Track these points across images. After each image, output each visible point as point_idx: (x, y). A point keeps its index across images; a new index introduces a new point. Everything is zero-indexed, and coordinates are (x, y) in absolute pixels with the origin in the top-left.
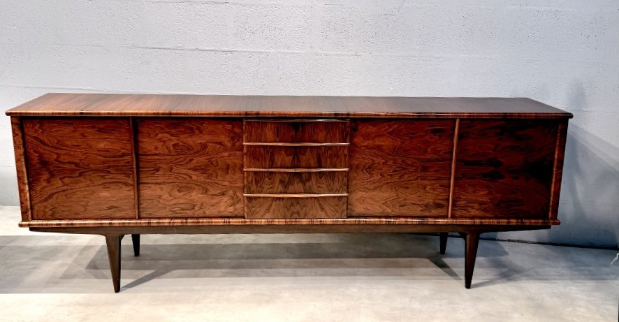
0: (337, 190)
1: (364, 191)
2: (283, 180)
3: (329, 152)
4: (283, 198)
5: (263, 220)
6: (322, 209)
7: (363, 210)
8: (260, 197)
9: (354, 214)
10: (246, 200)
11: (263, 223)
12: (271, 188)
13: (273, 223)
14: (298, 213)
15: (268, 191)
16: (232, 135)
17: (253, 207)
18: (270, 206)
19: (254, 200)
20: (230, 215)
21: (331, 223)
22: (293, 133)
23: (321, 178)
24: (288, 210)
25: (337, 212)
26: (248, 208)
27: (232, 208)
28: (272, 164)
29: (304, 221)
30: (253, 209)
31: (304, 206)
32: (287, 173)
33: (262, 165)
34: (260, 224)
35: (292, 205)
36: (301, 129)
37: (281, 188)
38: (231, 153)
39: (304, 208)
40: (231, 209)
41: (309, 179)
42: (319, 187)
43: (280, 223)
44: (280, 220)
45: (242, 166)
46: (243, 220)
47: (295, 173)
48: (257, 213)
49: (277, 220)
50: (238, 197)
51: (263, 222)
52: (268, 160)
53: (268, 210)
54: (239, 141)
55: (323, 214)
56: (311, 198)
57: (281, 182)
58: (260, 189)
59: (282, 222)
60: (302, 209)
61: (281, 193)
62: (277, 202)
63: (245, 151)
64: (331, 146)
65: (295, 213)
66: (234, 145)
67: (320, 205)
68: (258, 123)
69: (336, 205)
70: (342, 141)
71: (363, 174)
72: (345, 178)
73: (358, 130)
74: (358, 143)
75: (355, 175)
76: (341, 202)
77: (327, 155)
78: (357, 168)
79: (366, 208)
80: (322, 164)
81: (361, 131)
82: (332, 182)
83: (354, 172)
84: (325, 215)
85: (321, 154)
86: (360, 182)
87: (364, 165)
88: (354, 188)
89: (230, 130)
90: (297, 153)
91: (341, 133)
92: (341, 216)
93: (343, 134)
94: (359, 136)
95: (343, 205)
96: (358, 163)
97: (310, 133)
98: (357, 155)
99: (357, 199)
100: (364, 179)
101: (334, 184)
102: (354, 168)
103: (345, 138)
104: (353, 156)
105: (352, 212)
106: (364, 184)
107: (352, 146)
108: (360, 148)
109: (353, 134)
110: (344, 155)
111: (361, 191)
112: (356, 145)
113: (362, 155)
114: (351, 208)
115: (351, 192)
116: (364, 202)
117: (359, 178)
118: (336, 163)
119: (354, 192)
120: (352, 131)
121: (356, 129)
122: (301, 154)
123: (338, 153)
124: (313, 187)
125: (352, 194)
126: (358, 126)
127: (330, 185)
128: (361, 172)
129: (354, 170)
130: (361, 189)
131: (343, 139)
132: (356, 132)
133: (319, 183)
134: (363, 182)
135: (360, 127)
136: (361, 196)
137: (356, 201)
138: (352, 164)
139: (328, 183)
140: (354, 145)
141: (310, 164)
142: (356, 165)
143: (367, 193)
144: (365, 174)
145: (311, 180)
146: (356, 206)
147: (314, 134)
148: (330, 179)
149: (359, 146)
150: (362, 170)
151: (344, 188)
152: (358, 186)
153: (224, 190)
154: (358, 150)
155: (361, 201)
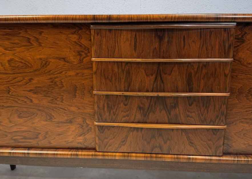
0: (211, 121)
1: (247, 123)
2: (142, 106)
3: (204, 71)
4: (142, 129)
5: (117, 154)
6: (191, 143)
8: (114, 127)
9: (231, 150)
10: (97, 129)
11: (117, 158)
12: (127, 116)
13: (129, 158)
14: (160, 147)
15: (124, 119)
16: (78, 48)
17: (107, 138)
18: (127, 137)
19: (106, 130)
20: (79, 146)
21: (203, 161)
22: (156, 45)
23: (191, 105)
24: (148, 143)
25: (211, 148)
26: (99, 139)
27: (81, 138)
28: (129, 85)
29: (168, 158)
30: (106, 140)
31: (168, 139)
32: (147, 97)
33: (116, 87)
34: (113, 158)
35: (153, 137)
36: (166, 40)
37: (139, 117)
38: (78, 71)
39: (168, 142)
40: (80, 139)
41: (175, 106)
42: (188, 116)
43: (138, 159)
44: (138, 155)
45: (92, 88)
46: (93, 153)
47: (158, 97)
48: (110, 145)
49: (134, 154)
50: (88, 125)
51: (118, 156)
52: (123, 80)
53: (123, 142)
54: (87, 56)
55: (192, 150)
56: (177, 129)
57: (140, 108)
58: (114, 117)
59: (141, 157)
60: (165, 143)
61: (139, 122)
62: (135, 132)
63: (94, 69)
64: (208, 63)
65: (156, 147)
66: (81, 61)
67: (188, 138)
68: (110, 30)
69: (210, 140)
70: (223, 55)
71: (248, 101)
72: (223, 105)
73: (245, 41)
74: (243, 59)
75: (237, 102)
76: (216, 135)
77: (200, 75)
78: (239, 93)
79: (248, 144)
80: (193, 87)
81: (249, 42)
82: (206, 111)
83: (236, 98)
84: (195, 151)
85: (193, 72)
86: (242, 111)
87: (249, 89)
88: (234, 118)
89: (75, 42)
90: (160, 71)
91: (222, 44)
92: (216, 153)
93: (225, 46)
94: (246, 49)
95: (218, 140)
96: (242, 85)
97: (179, 44)
98: (241, 75)
99: (236, 132)
100: (248, 108)
101: (207, 113)
102: (237, 93)
103: (227, 51)
104: (236, 76)
105: (229, 147)
106: (248, 114)
107: (235, 62)
108: (246, 66)
109: (238, 46)
110: (224, 74)
111: (242, 122)
112: (242, 62)
113: (249, 76)
114: (229, 143)
115: (230, 124)
116: (246, 136)
117: (241, 106)
118: (212, 85)
119: (234, 123)
120: (237, 42)
121: (243, 40)
122: (165, 74)
123: (215, 72)
124: (180, 116)
125: (232, 126)
126: (246, 35)
127: (203, 115)
128: (245, 98)
129: (236, 96)
130: (243, 120)
131: (225, 53)
132: (243, 43)
133: (189, 112)
134: (247, 111)
135: (248, 37)
136: (242, 128)
137: (235, 135)
138: (234, 87)
139: (199, 112)
140: (239, 61)
141: (177, 87)
142: (239, 89)
143: (250, 125)
144: (250, 101)
145: (178, 107)
146: (235, 140)
147: (184, 46)
148: (203, 106)
149: (245, 63)
150: (246, 95)
151: (221, 119)
152: (239, 116)
153: (72, 117)
154: (243, 69)
155: (242, 134)
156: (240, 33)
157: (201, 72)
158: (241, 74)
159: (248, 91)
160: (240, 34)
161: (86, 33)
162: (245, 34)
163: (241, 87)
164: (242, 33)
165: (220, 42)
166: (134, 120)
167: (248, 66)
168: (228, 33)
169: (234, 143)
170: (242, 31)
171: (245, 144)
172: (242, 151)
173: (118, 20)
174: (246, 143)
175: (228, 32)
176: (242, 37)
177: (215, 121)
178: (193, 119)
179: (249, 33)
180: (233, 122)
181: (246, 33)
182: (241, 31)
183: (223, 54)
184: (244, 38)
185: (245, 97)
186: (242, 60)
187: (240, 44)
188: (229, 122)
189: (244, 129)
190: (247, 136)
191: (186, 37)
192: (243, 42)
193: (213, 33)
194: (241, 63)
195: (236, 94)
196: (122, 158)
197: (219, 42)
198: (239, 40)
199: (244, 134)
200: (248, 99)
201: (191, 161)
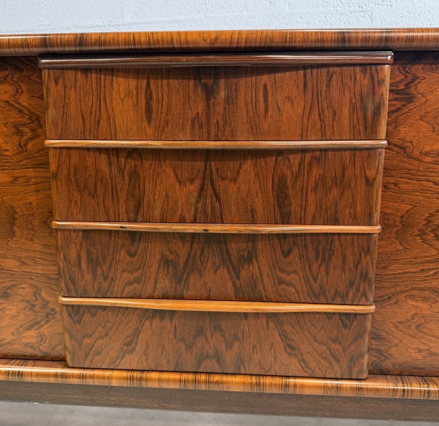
0: (337, 293)
1: (425, 299)
2: (171, 257)
3: (316, 172)
4: (172, 313)
5: (116, 374)
6: (291, 349)
7: (419, 357)
8: (104, 308)
9: (387, 364)
10: (66, 314)
11: (114, 383)
12: (137, 281)
13: (144, 384)
14: (218, 358)
15: (129, 289)
16: (15, 117)
17: (90, 336)
18: (137, 332)
19: (87, 317)
20: (29, 351)
21: (320, 392)
22: (200, 107)
23: (286, 254)
24: (189, 347)
25: (338, 361)
26: (72, 337)
27: (32, 332)
28: (138, 206)
29: (236, 384)
30: (87, 341)
31: (236, 338)
32: (183, 236)
33: (107, 212)
34: (106, 383)
35: (200, 332)
37: (164, 284)
38: (17, 173)
39: (236, 345)
40: (31, 337)
41: (250, 258)
42: (281, 282)
43: (165, 386)
44: (165, 376)
45: (51, 215)
46: (60, 370)
47: (208, 237)
48: (98, 353)
49: (154, 375)
50: (46, 303)
51: (116, 378)
52: (123, 196)
53: (130, 345)
54: (35, 136)
55: (294, 366)
56: (257, 315)
57: (166, 262)
58: (105, 285)
59: (171, 381)
60: (229, 346)
61: (165, 297)
62: (156, 322)
63: (53, 167)
64: (324, 150)
65: (208, 357)
66: (22, 147)
67: (284, 335)
69: (335, 341)
70: (362, 133)
71: (426, 245)
72: (365, 256)
73: (414, 98)
74: (412, 142)
75: (399, 247)
76: (349, 329)
77: (308, 181)
78: (404, 226)
79: (427, 350)
80: (290, 211)
81: (424, 99)
82: (323, 268)
83: (397, 238)
84: (300, 367)
85: (288, 173)
86: (413, 270)
87: (429, 217)
88: (393, 287)
89: (7, 102)
90: (211, 172)
91: (358, 104)
92: (350, 373)
93: (364, 109)
94: (418, 117)
95: (355, 339)
96: (409, 207)
97: (254, 105)
98: (407, 183)
99: (399, 322)
100: (426, 262)
101: (327, 274)
102: (397, 226)
103: (370, 121)
104: (396, 185)
105: (383, 358)
106: (427, 276)
107: (392, 151)
108: (419, 160)
109: (398, 109)
110: (364, 180)
111: (412, 297)
112: (408, 150)
113: (426, 183)
114: (381, 348)
115: (384, 300)
116: (421, 332)
117: (409, 257)
118: (336, 206)
119: (393, 301)
120: (395, 99)
121: (408, 94)
122: (223, 179)
123: (343, 174)
124: (262, 281)
125: (388, 307)
126: (417, 82)
127: (317, 279)
128: (418, 238)
129: (396, 233)
130: (415, 292)
131: (366, 128)
132: (409, 103)
133: (282, 271)
134: (423, 270)
135: (422, 87)
136: (413, 312)
137: (396, 327)
138: (390, 211)
139: (308, 271)
140: (400, 147)
141: (252, 210)
142: (402, 217)
143: (432, 305)
144: (430, 245)
145: (257, 261)
146: (397, 341)
147: (266, 111)
148: (317, 257)
149: (416, 153)
150: (420, 230)
151: (361, 289)
152: (404, 282)
153: (7, 284)
154: (411, 167)
155: (413, 327)
156: (402, 77)
157: (308, 173)
158: (406, 180)
159: (424, 222)
160: (400, 81)
161: (31, 79)
162: (413, 81)
163: (408, 211)
164: (406, 77)
165: (354, 101)
166: (154, 291)
167: (423, 160)
168: (372, 78)
169: (394, 349)
170: (407, 72)
171: (420, 351)
172: (414, 368)
173: (100, 45)
174: (422, 347)
175: (371, 73)
176: (407, 86)
177: (347, 294)
178: (294, 290)
179: (424, 78)
180: (390, 298)
181: (416, 78)
182: (404, 72)
183: (362, 129)
184: (412, 91)
185: (418, 235)
186: (409, 144)
187: (404, 105)
188: (381, 297)
189: (416, 314)
190: (425, 330)
191: (269, 86)
192: (410, 99)
193: (334, 76)
194: (406, 153)
195: (395, 230)
196: (126, 384)
197: (351, 100)
198: (398, 96)
199: (417, 327)
200: (425, 241)
201: (291, 391)
